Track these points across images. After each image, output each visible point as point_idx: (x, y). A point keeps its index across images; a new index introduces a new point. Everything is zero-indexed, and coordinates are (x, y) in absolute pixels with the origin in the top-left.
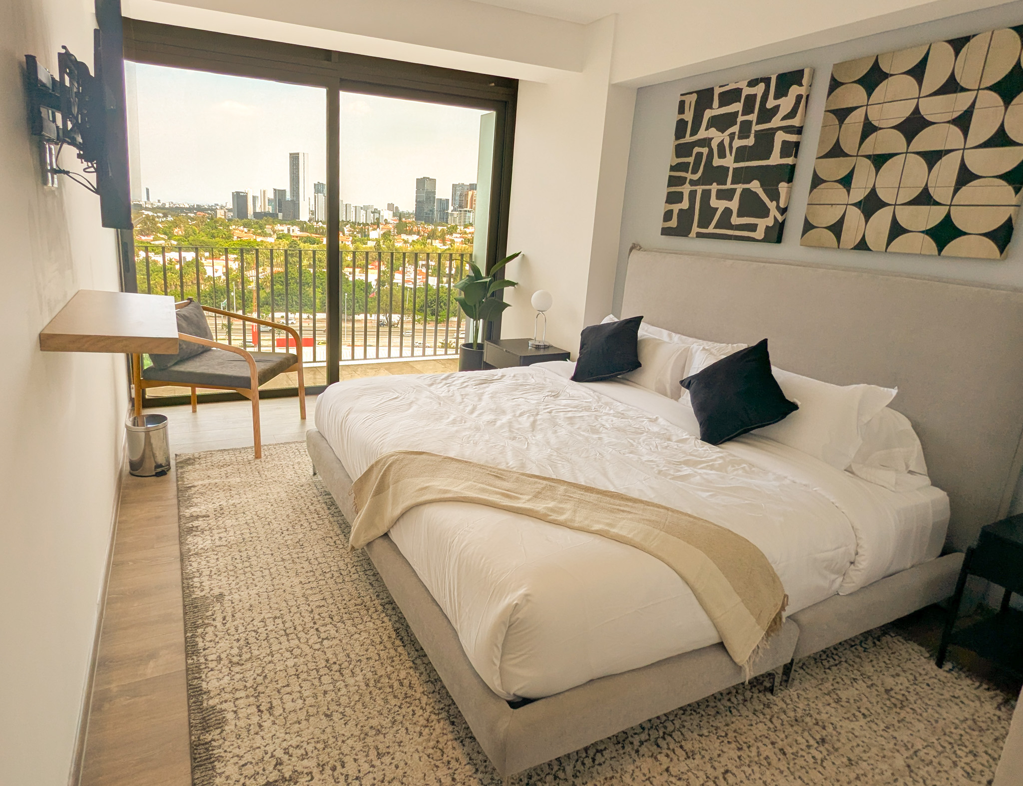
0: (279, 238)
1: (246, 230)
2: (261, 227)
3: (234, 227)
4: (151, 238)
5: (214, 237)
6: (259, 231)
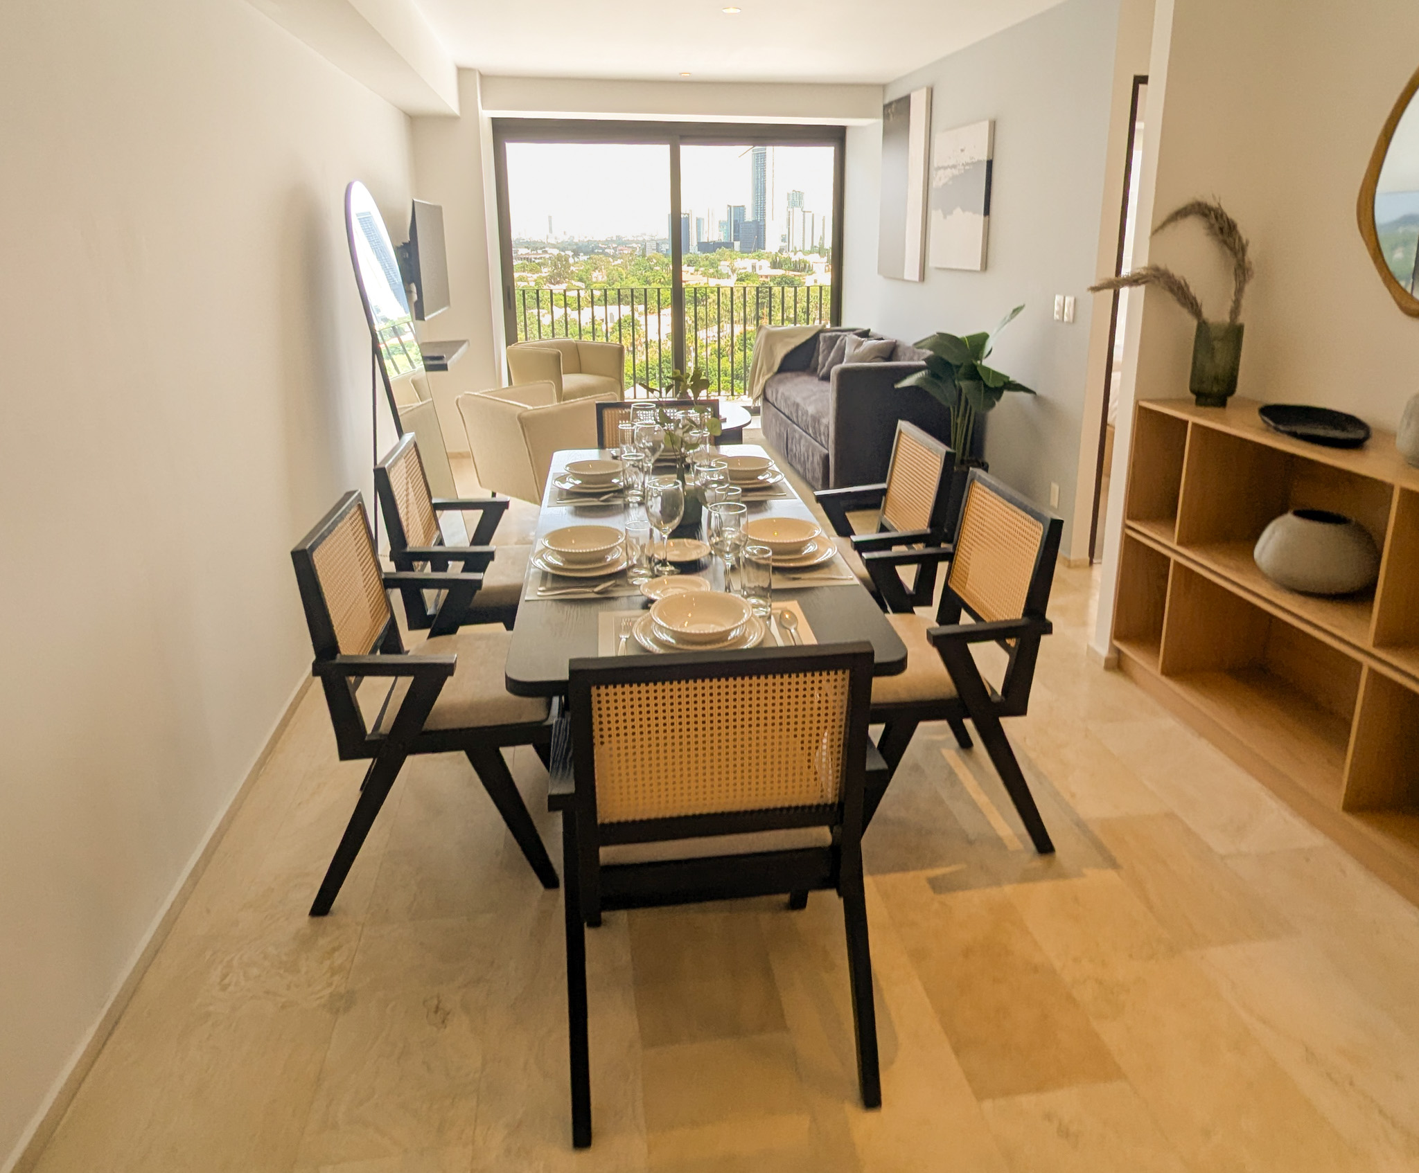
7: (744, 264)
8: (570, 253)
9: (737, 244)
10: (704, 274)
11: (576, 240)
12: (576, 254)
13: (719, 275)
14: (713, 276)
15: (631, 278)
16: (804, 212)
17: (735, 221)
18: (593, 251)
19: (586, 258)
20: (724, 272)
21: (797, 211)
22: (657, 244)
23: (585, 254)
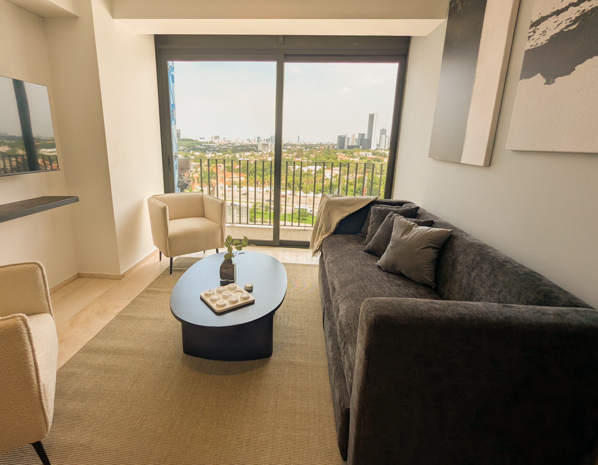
0: (361, 159)
1: (344, 155)
2: (352, 153)
3: (338, 153)
4: (300, 159)
5: (329, 159)
6: (351, 155)
7: (363, 154)
8: (304, 148)
9: (361, 147)
10: (348, 157)
11: (307, 144)
12: (306, 148)
13: (353, 157)
14: (351, 157)
15: (323, 157)
16: (386, 136)
17: (361, 139)
18: (311, 148)
19: (309, 150)
20: (355, 156)
21: (384, 136)
22: (333, 146)
23: (309, 148)
